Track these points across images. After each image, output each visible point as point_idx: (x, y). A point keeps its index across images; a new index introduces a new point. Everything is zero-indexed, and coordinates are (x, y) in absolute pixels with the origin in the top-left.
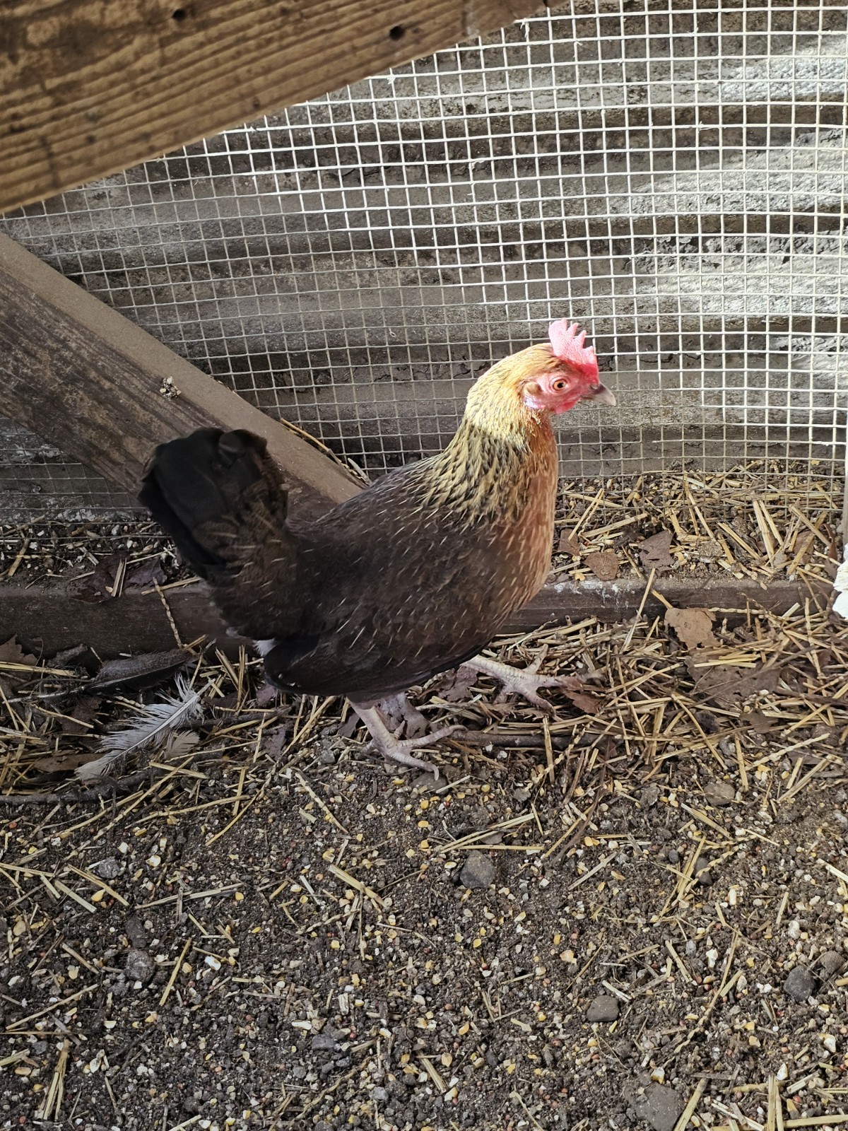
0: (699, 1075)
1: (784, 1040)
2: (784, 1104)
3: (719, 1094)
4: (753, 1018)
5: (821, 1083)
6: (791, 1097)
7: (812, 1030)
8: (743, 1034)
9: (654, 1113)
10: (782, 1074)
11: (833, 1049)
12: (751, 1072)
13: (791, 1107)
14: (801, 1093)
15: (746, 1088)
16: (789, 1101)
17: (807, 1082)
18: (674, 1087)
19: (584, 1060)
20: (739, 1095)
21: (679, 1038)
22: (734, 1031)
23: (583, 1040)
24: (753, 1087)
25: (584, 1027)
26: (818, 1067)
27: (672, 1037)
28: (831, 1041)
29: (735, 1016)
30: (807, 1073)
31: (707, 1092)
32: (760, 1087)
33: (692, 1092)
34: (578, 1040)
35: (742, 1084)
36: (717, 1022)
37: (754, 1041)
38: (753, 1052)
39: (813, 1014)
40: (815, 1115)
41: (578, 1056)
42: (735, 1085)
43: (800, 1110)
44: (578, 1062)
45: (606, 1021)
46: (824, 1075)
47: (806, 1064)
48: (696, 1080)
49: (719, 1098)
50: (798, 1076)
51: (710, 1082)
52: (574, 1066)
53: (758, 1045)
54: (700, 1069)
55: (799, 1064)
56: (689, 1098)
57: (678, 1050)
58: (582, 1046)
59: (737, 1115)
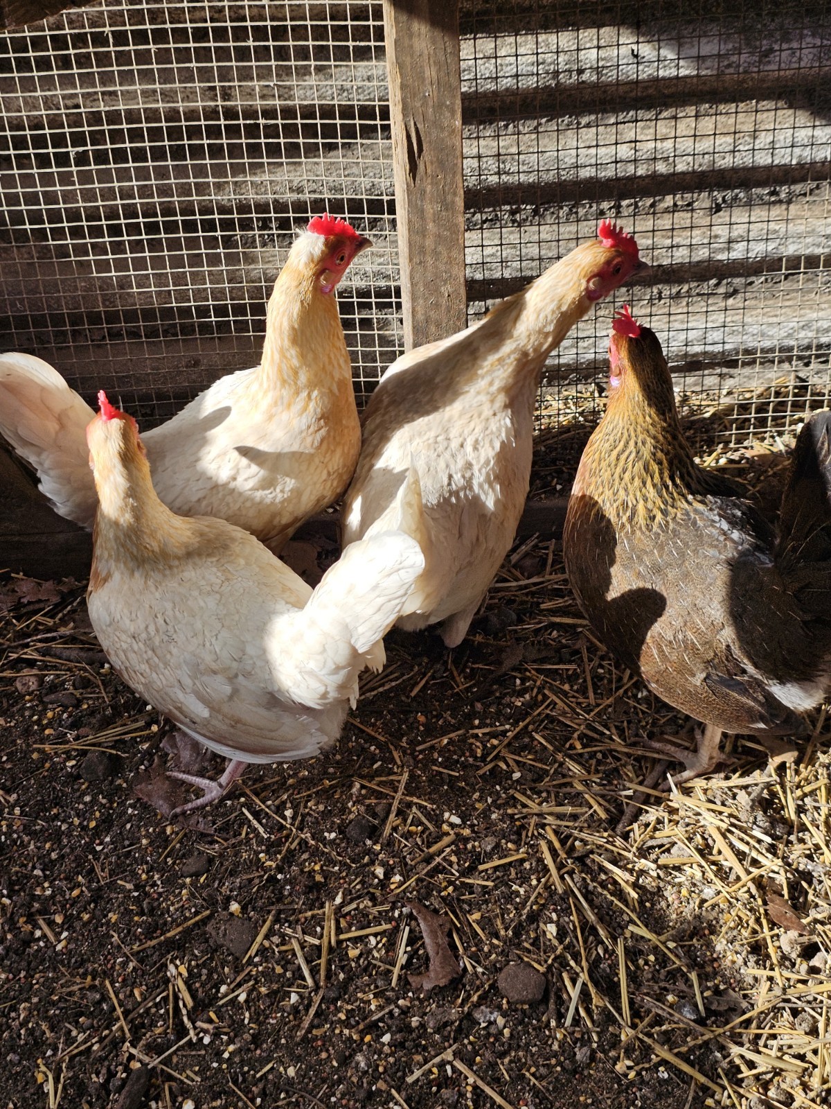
0: (272, 908)
1: (344, 874)
2: (338, 922)
3: (287, 921)
4: (320, 861)
5: (370, 904)
6: (344, 916)
7: (367, 865)
8: (311, 874)
9: (232, 941)
10: (338, 900)
11: (381, 877)
12: (314, 901)
13: (343, 924)
14: (353, 913)
15: (309, 914)
16: (342, 920)
17: (358, 904)
18: (250, 919)
19: (176, 906)
20: (303, 920)
21: (257, 881)
22: (302, 871)
23: (177, 891)
24: (316, 912)
25: (180, 881)
26: (369, 892)
27: (250, 880)
28: (380, 871)
29: (305, 860)
30: (359, 897)
31: (277, 920)
32: (320, 912)
33: (264, 922)
34: (174, 892)
35: (306, 911)
36: (290, 867)
37: (319, 878)
38: (317, 887)
39: (369, 852)
40: (363, 928)
41: (173, 904)
42: (300, 913)
43: (350, 925)
44: (171, 908)
45: (197, 875)
46: (373, 898)
47: (359, 890)
48: (269, 912)
49: (286, 925)
50: (352, 900)
51: (279, 912)
52: (168, 911)
53: (323, 880)
54: (273, 904)
55: (353, 891)
56: (262, 927)
57: (254, 890)
58: (176, 896)
59: (299, 935)
